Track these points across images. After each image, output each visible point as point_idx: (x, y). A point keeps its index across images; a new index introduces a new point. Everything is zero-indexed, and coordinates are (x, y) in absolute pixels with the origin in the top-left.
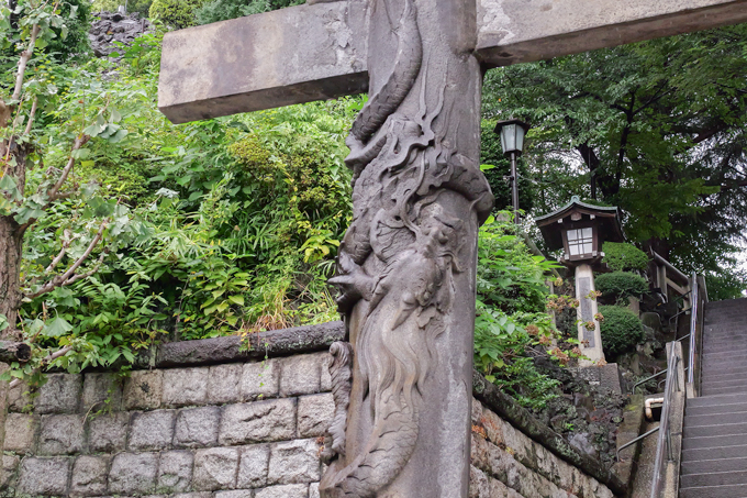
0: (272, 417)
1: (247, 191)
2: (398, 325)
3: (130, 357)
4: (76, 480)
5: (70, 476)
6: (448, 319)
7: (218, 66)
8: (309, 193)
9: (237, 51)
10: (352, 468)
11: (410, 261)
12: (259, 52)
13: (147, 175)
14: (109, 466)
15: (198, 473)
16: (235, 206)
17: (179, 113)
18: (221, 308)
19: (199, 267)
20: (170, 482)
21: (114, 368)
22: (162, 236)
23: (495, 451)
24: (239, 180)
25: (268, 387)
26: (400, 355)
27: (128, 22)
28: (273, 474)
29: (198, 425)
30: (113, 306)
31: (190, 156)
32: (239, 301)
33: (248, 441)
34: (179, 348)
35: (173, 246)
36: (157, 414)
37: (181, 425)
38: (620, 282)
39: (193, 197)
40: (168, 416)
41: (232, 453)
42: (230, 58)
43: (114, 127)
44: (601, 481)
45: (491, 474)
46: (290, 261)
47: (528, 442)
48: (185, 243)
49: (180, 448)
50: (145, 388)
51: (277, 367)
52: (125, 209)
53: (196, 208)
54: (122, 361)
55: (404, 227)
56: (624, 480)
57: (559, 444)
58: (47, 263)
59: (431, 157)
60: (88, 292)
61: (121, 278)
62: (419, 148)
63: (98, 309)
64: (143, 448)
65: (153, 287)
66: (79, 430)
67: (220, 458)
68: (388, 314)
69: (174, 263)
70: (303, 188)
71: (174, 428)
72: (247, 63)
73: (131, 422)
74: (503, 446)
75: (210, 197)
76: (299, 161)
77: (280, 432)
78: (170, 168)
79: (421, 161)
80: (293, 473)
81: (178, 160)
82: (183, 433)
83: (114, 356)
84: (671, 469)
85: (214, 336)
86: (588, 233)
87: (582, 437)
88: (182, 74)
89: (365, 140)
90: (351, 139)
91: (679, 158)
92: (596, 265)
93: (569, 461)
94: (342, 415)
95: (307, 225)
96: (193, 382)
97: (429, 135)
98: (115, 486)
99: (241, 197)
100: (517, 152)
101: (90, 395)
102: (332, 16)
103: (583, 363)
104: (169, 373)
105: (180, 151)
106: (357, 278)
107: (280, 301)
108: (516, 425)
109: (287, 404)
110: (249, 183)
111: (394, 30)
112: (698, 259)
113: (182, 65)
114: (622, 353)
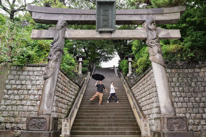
0: (40, 73)
1: (40, 48)
2: (53, 62)
3: (23, 65)
4: (15, 78)
5: (14, 78)
6: (58, 63)
7: (38, 34)
8: (47, 49)
9: (40, 33)
10: (47, 75)
11: (55, 57)
12: (42, 34)
13: (27, 44)
14: (19, 77)
15: (30, 78)
16: (38, 49)
17: (33, 38)
18: (35, 61)
19: (33, 56)
20: (27, 79)
21: (21, 66)
22: (29, 51)
23: (65, 80)
24: (39, 46)
25: (40, 70)
26: (53, 65)
27: (26, 22)
28: (39, 79)
29: (31, 73)
30: (22, 59)
31: (33, 42)
32: (37, 60)
33: (37, 75)
34: (29, 64)
35: (30, 53)
36: (26, 72)
37: (29, 73)
38: (85, 65)
39: (33, 47)
40: (27, 72)
41: (35, 77)
42: (39, 34)
43: (25, 39)
44: (78, 85)
45: (64, 82)
46: (44, 56)
47: (69, 80)
48: (31, 52)
49: (28, 75)
50: (25, 68)
51: (41, 68)
52: (25, 48)
53: (33, 49)
54: (22, 65)
55: (55, 54)
56: (81, 86)
57: (73, 80)
58: (14, 52)
59: (58, 47)
60: (19, 57)
61: (23, 56)
62: (57, 46)
63: (20, 59)
64: (24, 75)
65: (27, 57)
66: (16, 72)
67: (33, 77)
68: (52, 61)
69: (30, 55)
70: (47, 48)
71: (28, 73)
72: (41, 35)
73: (23, 72)
74: (66, 80)
75: (35, 48)
76: (47, 45)
77: (40, 75)
78: (30, 43)
79: (57, 48)
80: (41, 79)
81: (32, 43)
82: (29, 74)
83: (21, 65)
84: (86, 85)
85: (34, 63)
86: (82, 58)
87: (77, 81)
88: (34, 34)
89: (52, 45)
90: (51, 44)
91: (96, 51)
92: (82, 62)
93: (74, 83)
94: (46, 70)
95: (46, 52)
96: (31, 68)
97: (58, 45)
98: (20, 79)
99: (39, 48)
100: (75, 48)
101: (18, 69)
102: (51, 31)
103: (79, 73)
104: (28, 67)
105: (32, 42)
106: (50, 58)
107: (42, 61)
108: (68, 78)
109: (42, 72)
110: (40, 47)
111: (57, 34)
112: (97, 64)
113: (34, 33)
114: (84, 73)
